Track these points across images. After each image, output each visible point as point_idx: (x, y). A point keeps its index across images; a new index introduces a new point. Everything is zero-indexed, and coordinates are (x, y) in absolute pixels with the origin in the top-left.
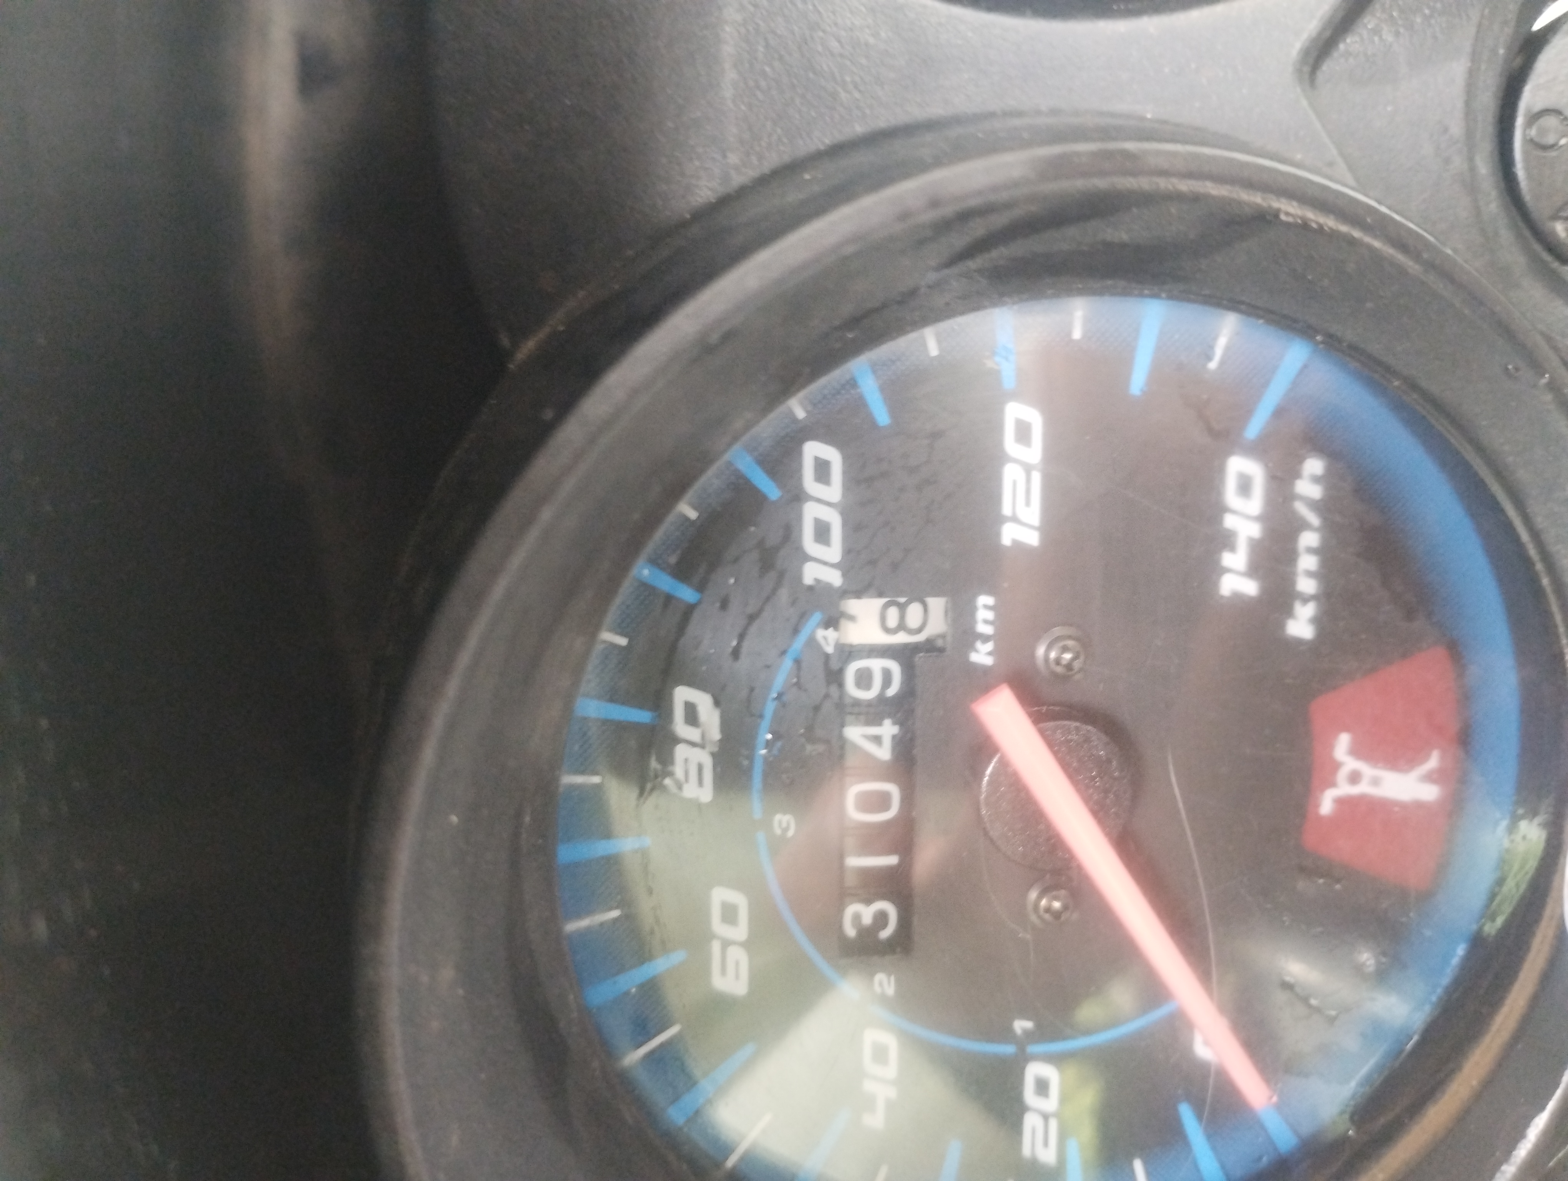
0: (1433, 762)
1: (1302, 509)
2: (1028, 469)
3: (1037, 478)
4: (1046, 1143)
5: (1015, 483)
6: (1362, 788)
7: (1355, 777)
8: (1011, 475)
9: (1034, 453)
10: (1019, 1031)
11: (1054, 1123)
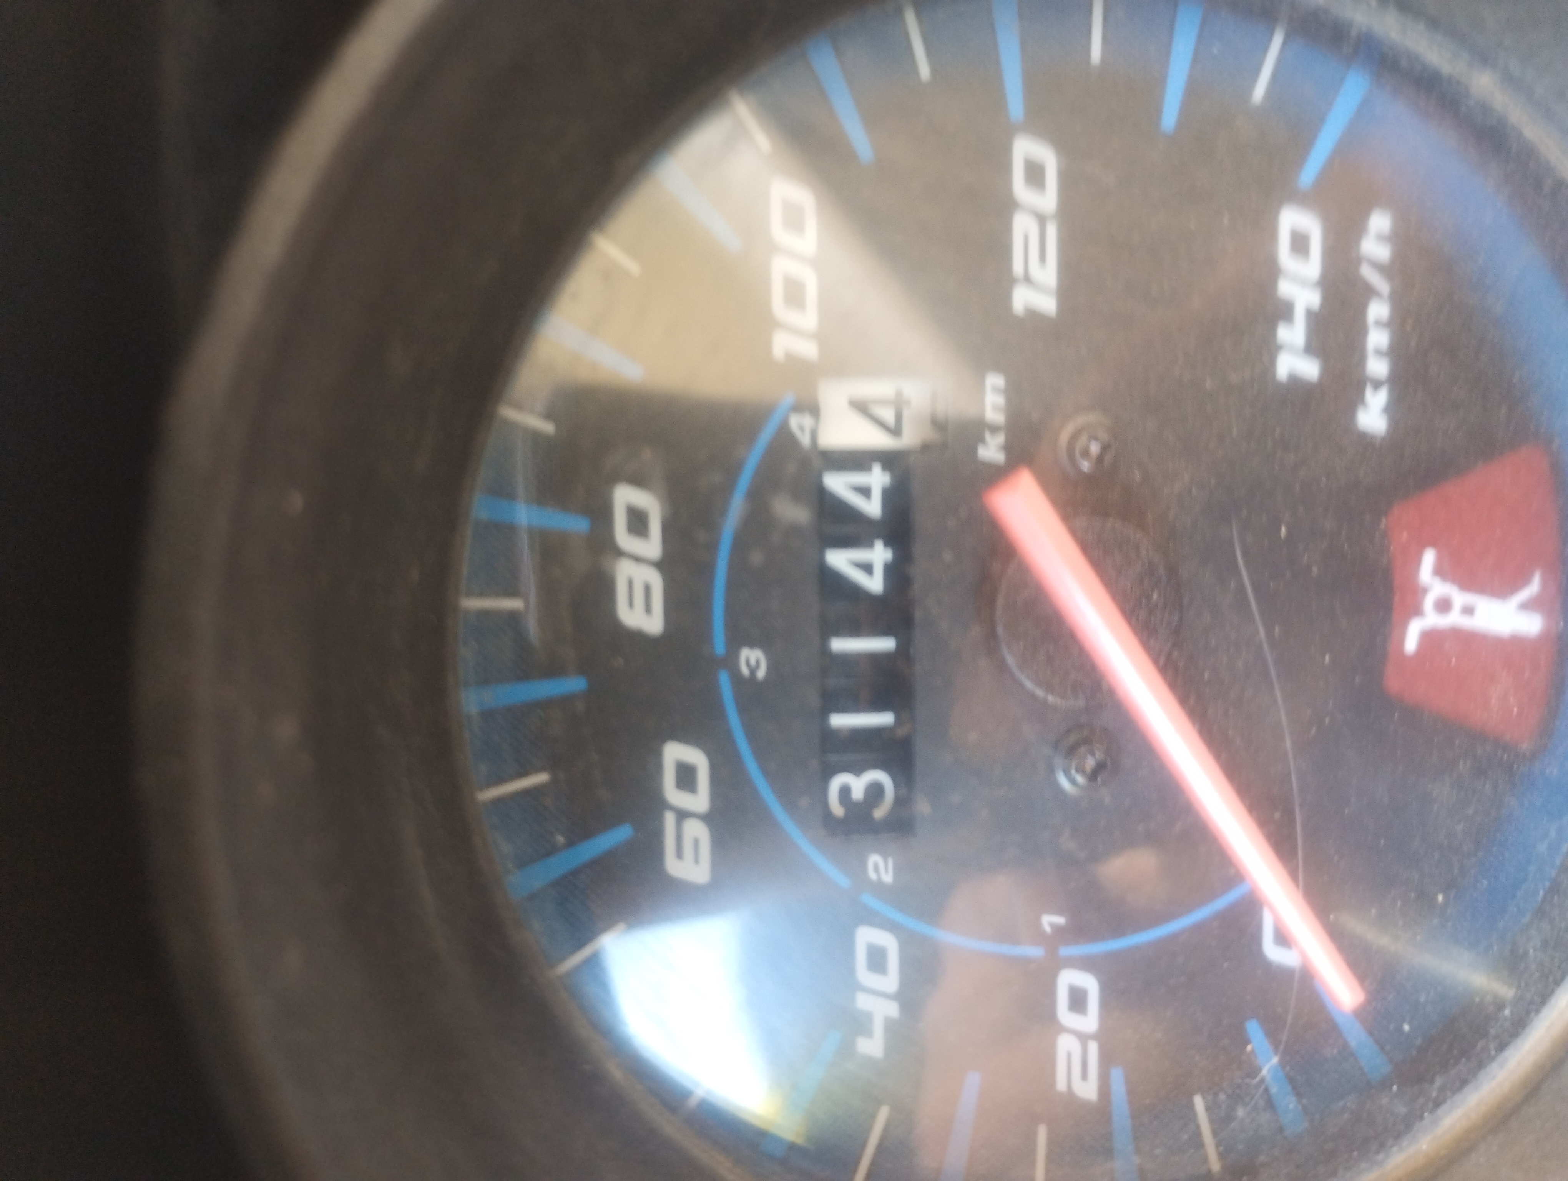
0: (1533, 588)
1: (1368, 273)
2: (1042, 220)
3: (1052, 231)
4: (1084, 1076)
5: (1026, 237)
6: (1454, 619)
7: (1444, 605)
8: (1022, 226)
9: (1048, 200)
10: (1048, 929)
11: (1093, 1048)
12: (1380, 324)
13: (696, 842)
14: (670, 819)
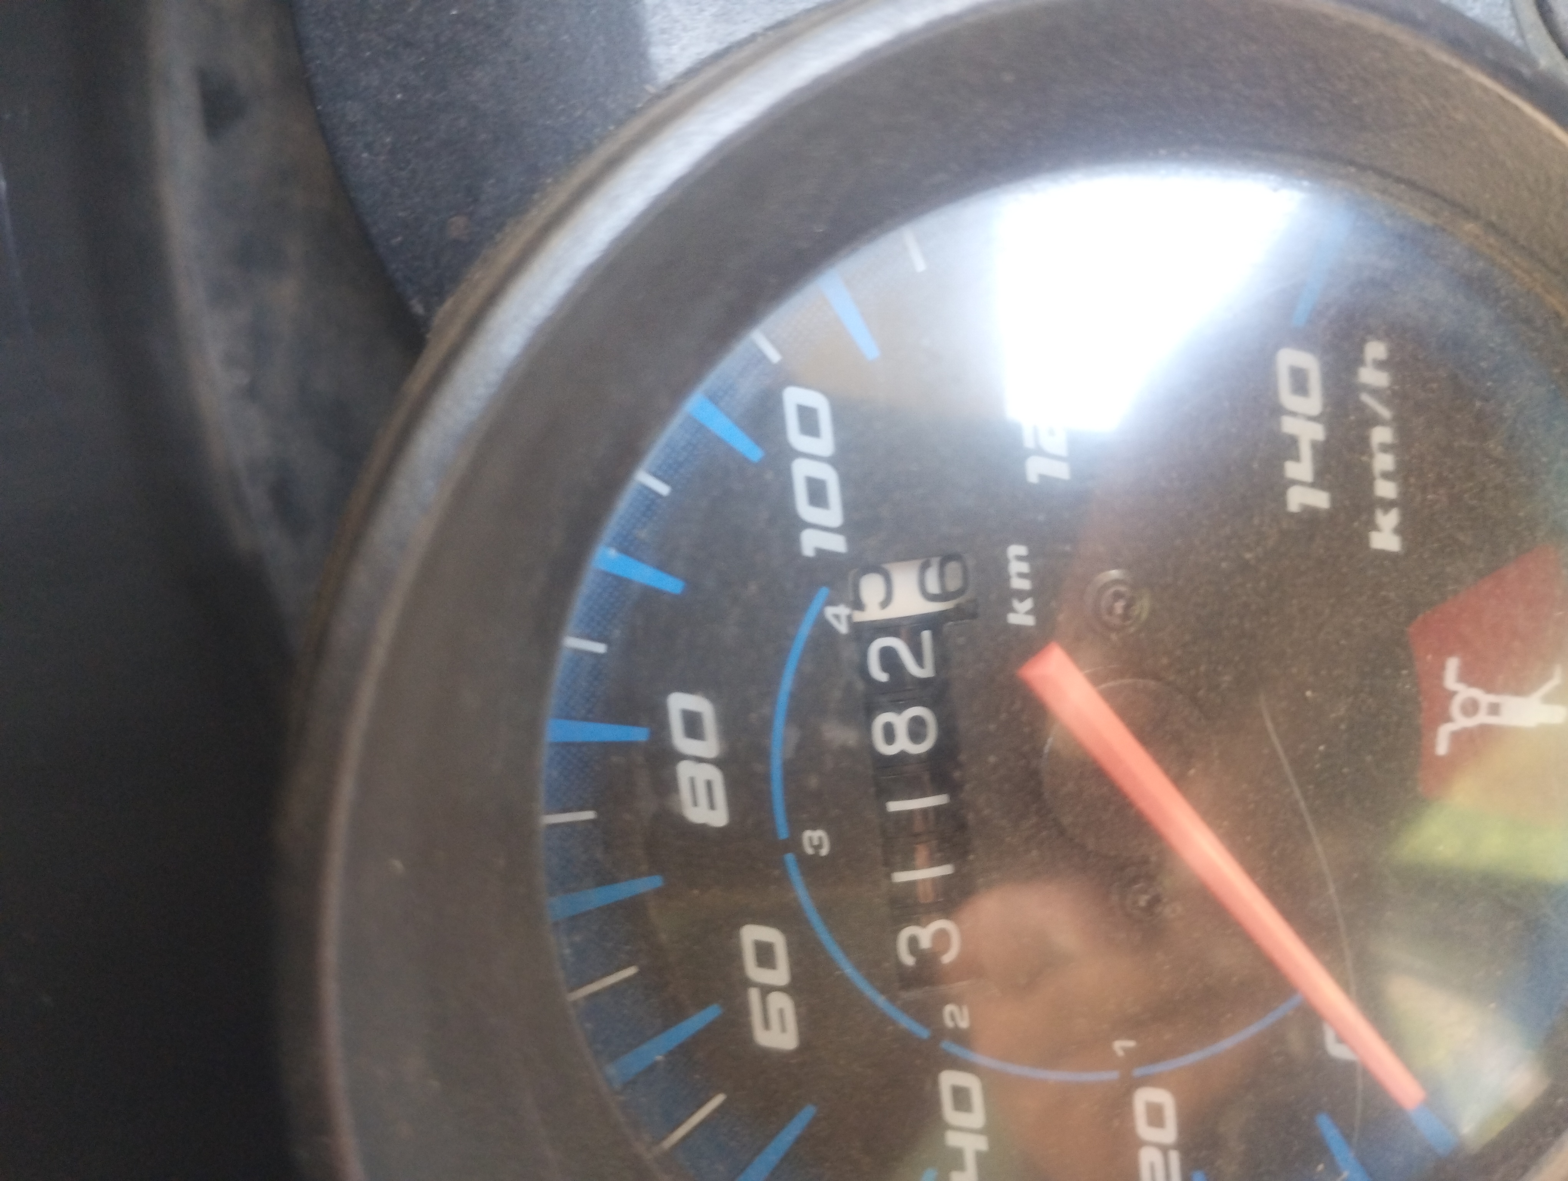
0: (1555, 681)
1: (1369, 401)
6: (1482, 718)
7: (1471, 708)
10: (1120, 1053)
11: (1174, 1157)
12: (1385, 448)
13: (781, 1012)
14: (754, 995)
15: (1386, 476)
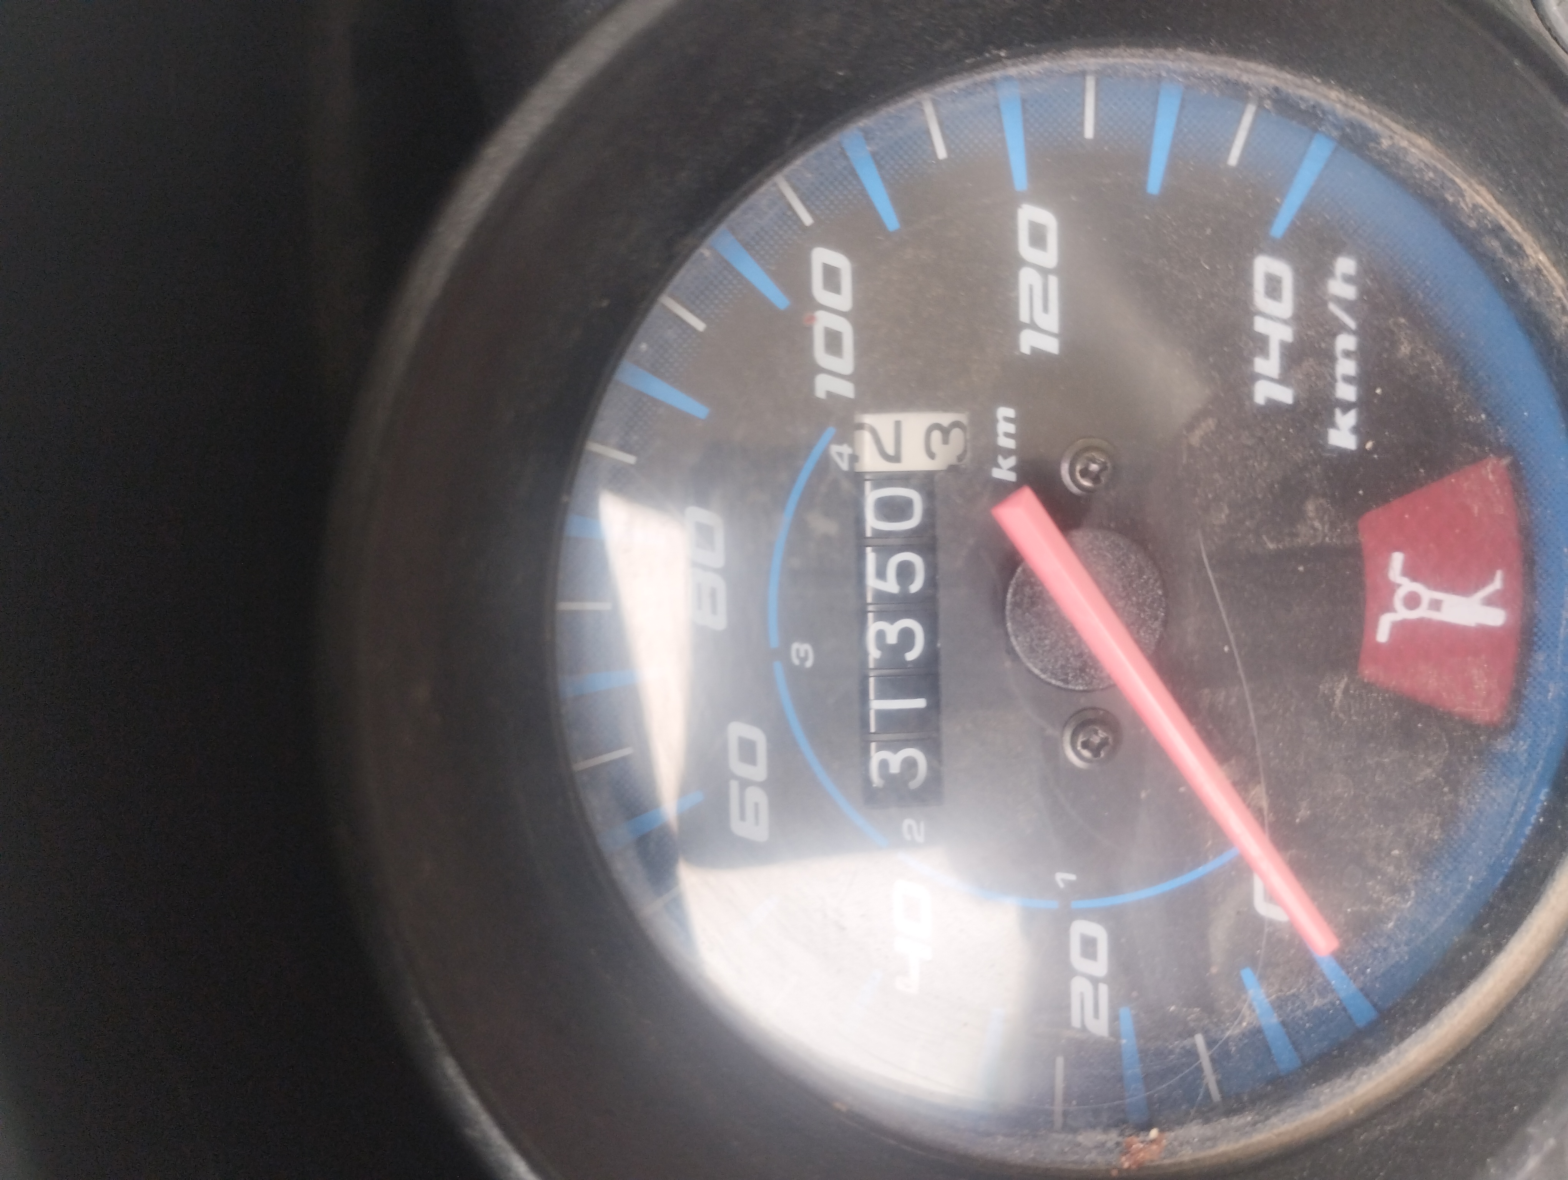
0: (1497, 584)
1: (1335, 310)
2: (1045, 273)
3: (1054, 282)
4: (1096, 1015)
5: (1031, 289)
6: (1422, 612)
7: (1413, 601)
8: (1027, 278)
9: (1050, 257)
10: (1061, 885)
11: (1103, 989)
12: (1347, 354)
13: (757, 806)
14: (734, 786)
15: (1348, 379)
